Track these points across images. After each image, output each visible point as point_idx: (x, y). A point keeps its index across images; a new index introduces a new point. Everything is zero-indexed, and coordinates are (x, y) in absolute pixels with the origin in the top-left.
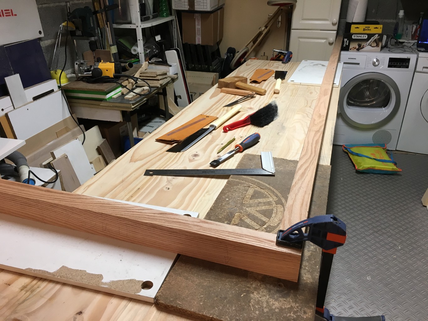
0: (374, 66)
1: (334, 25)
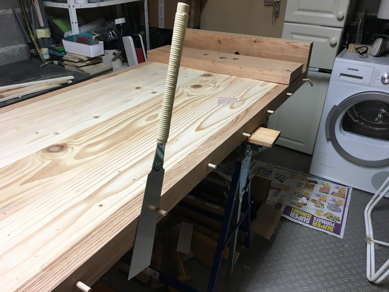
0: (382, 84)
1: (340, 20)
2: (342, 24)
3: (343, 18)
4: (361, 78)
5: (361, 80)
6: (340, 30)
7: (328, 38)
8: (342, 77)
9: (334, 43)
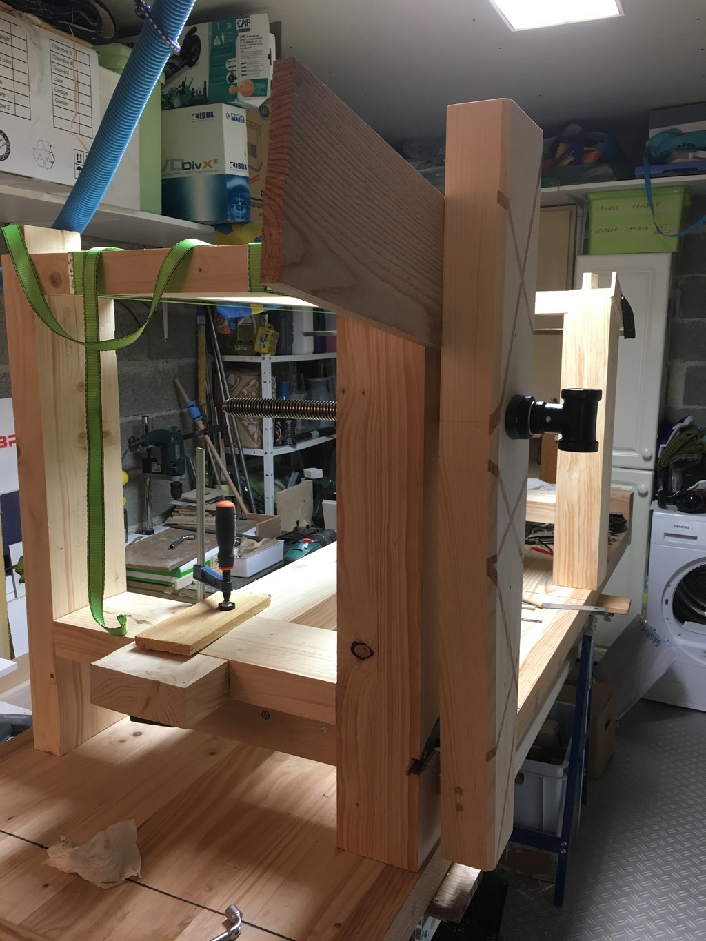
1: (647, 459)
2: (651, 465)
3: (651, 456)
4: (695, 538)
5: (695, 541)
6: (650, 473)
7: (633, 484)
8: (666, 537)
9: (644, 491)
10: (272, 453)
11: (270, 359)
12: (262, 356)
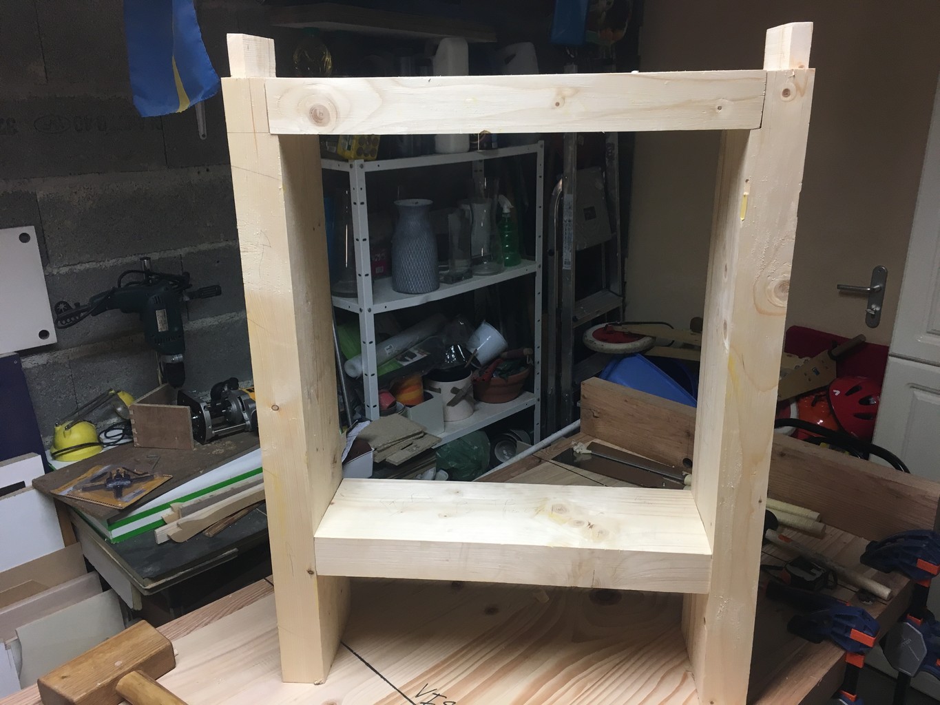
10: (370, 310)
11: (362, 166)
12: (350, 163)
